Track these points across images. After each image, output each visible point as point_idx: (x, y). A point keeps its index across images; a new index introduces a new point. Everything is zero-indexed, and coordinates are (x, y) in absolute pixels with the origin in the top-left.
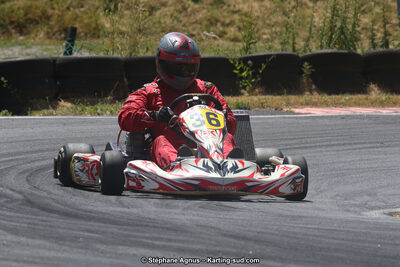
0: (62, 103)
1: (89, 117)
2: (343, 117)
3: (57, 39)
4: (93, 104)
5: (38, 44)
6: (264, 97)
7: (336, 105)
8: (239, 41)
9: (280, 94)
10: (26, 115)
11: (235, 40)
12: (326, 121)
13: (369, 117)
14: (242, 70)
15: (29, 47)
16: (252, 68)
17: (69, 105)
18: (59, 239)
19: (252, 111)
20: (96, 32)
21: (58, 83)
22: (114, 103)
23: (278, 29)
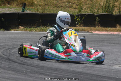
0: (21, 27)
1: (29, 32)
2: (108, 35)
3: (20, 6)
4: (30, 28)
5: (13, 8)
6: (83, 27)
7: (106, 31)
9: (89, 27)
10: (9, 30)
11: (75, 8)
12: (103, 36)
13: (116, 35)
14: (77, 19)
15: (11, 9)
16: (80, 18)
17: (23, 28)
18: (18, 71)
19: (80, 32)
20: (32, 4)
21: (19, 21)
22: (37, 27)
23: (89, 6)
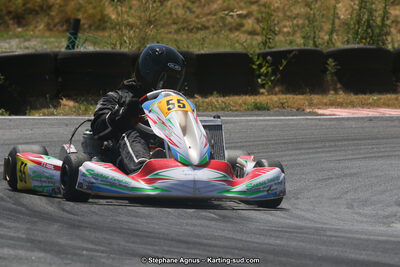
0: (64, 101)
2: (371, 119)
3: (59, 31)
5: (37, 37)
6: (284, 96)
7: (363, 105)
8: (257, 34)
9: (303, 94)
10: (25, 114)
11: (253, 33)
12: (354, 125)
14: (260, 66)
15: (29, 40)
16: (271, 65)
17: (71, 103)
19: (271, 112)
20: (101, 23)
21: (60, 80)
23: (301, 22)
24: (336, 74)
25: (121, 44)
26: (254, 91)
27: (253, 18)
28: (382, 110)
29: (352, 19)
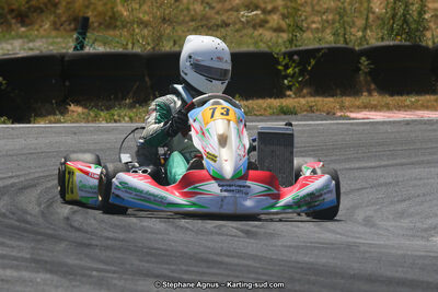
0: (72, 107)
1: (104, 124)
2: (408, 123)
4: (108, 108)
5: (42, 37)
6: (312, 99)
7: (400, 108)
8: (283, 31)
9: (333, 96)
10: (29, 123)
11: (278, 30)
12: (389, 128)
14: (287, 67)
15: (33, 41)
16: (299, 65)
17: (80, 109)
19: (299, 116)
20: (112, 21)
21: (67, 84)
22: (134, 107)
23: (330, 17)
24: (370, 73)
25: (133, 44)
26: (280, 94)
27: (278, 13)
28: (420, 113)
29: (387, 13)
